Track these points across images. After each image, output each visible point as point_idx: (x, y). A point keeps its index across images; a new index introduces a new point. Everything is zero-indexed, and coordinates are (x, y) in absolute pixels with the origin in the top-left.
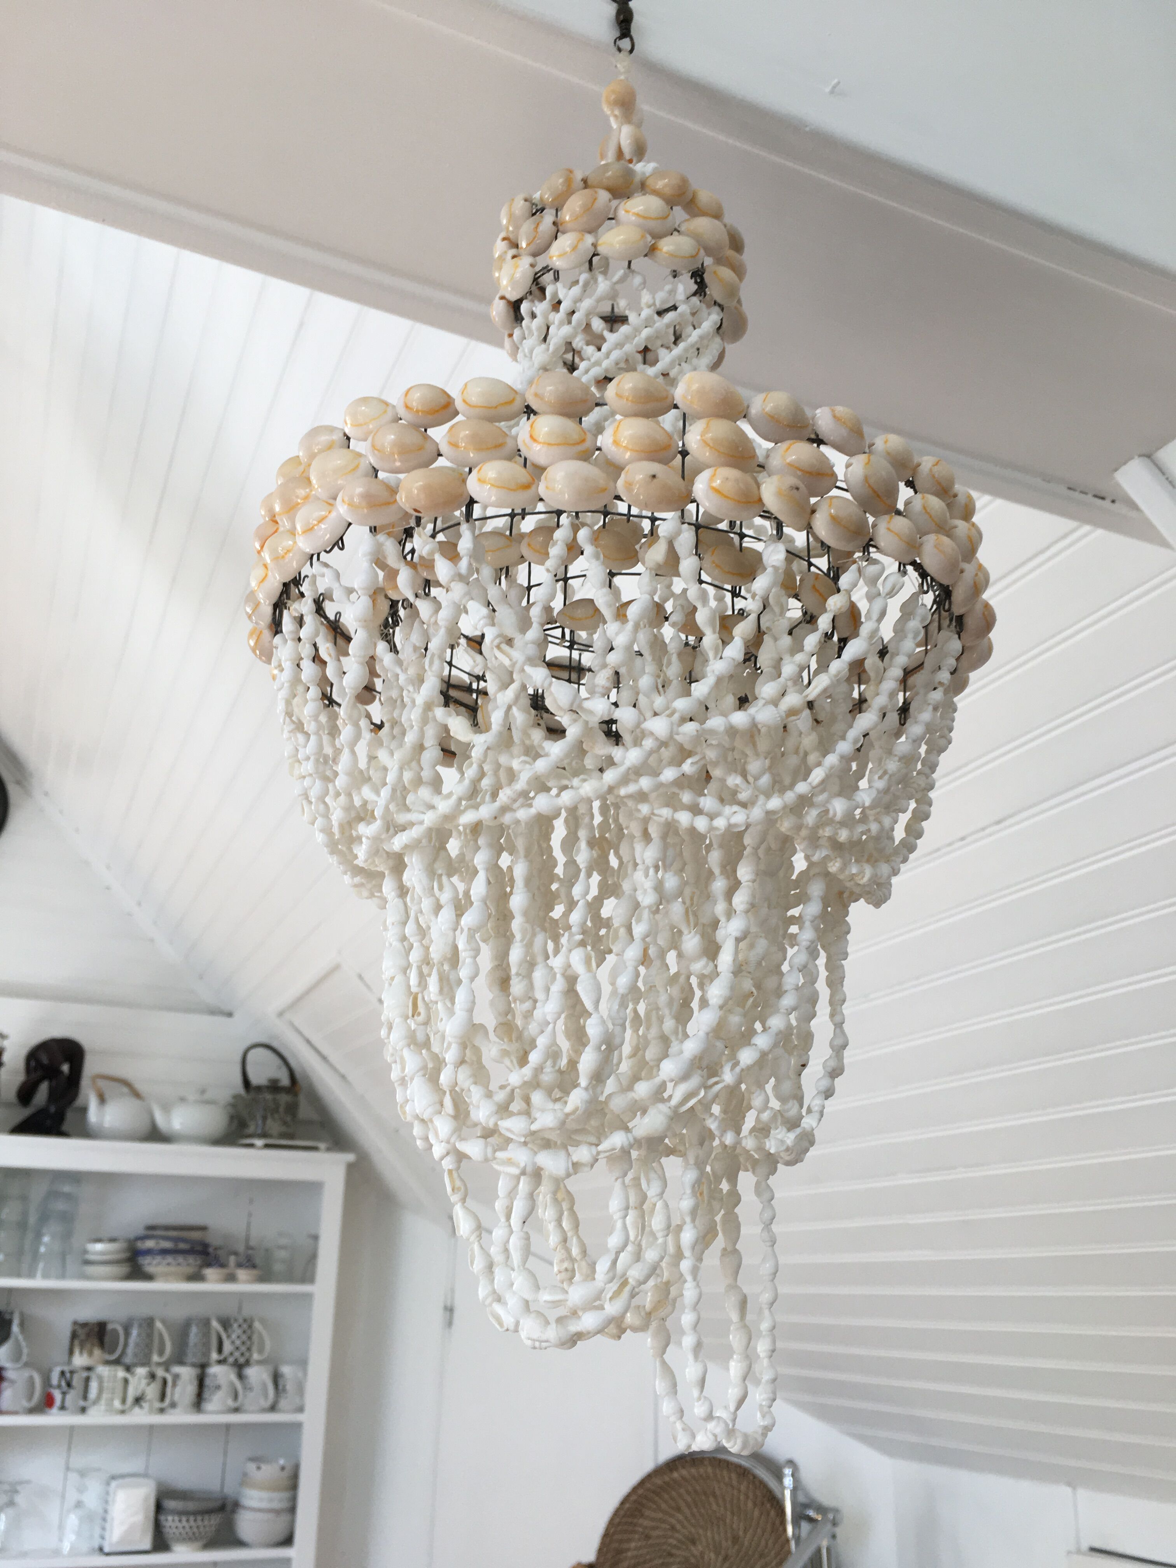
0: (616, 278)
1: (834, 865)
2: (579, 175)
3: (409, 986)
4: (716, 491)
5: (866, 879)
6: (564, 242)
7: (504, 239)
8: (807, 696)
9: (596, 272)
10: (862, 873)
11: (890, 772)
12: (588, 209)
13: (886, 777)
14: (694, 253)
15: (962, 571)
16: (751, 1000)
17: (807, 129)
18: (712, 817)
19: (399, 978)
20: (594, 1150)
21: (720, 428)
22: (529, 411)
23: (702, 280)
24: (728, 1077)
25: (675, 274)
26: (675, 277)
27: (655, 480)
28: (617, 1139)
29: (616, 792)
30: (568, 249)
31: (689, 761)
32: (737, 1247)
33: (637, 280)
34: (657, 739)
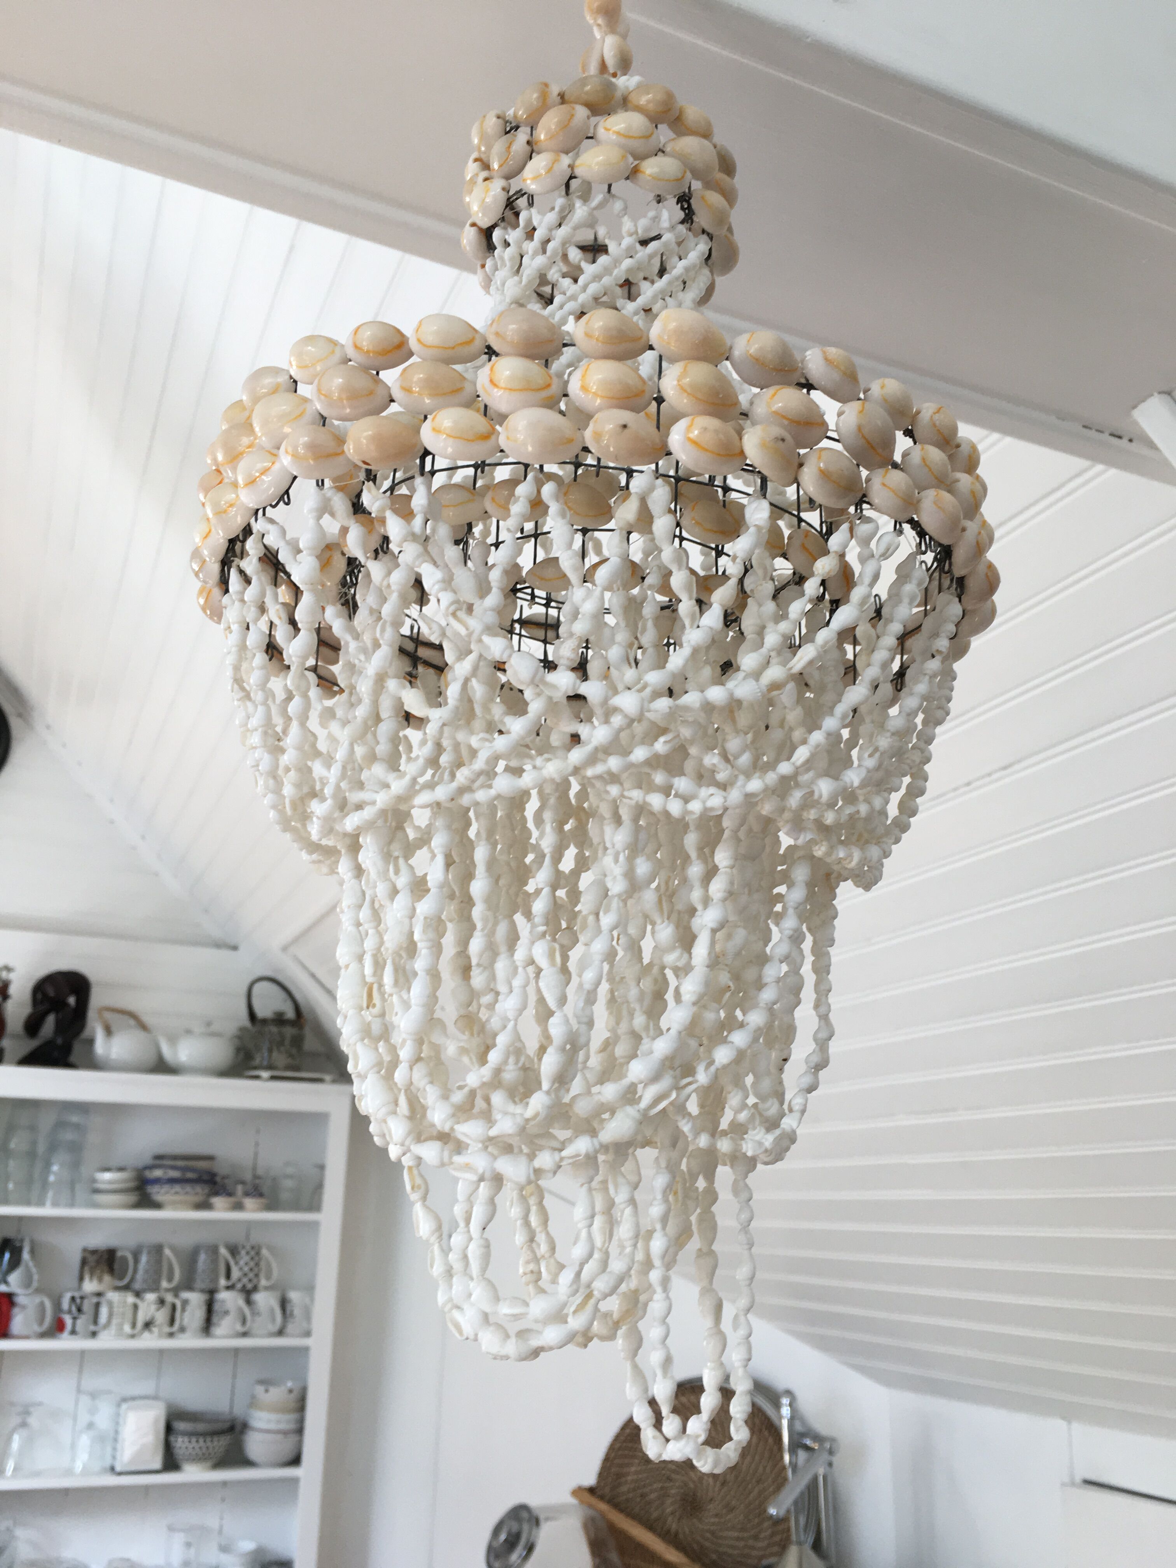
0: (594, 203)
1: (819, 849)
2: (555, 90)
3: (364, 976)
4: (694, 442)
5: (853, 864)
6: (539, 164)
7: (476, 160)
8: (791, 668)
9: (573, 197)
10: (850, 856)
11: (881, 749)
12: (565, 126)
13: (877, 755)
14: (680, 176)
15: (964, 530)
16: (728, 994)
17: (809, 40)
18: (686, 800)
19: (354, 966)
20: (557, 1156)
21: (699, 372)
22: (491, 352)
23: (689, 205)
24: (702, 1077)
25: (659, 199)
26: (659, 202)
27: (626, 431)
28: (582, 1145)
29: (582, 772)
30: (543, 172)
31: (662, 739)
32: (714, 1247)
33: (618, 206)
34: (626, 716)
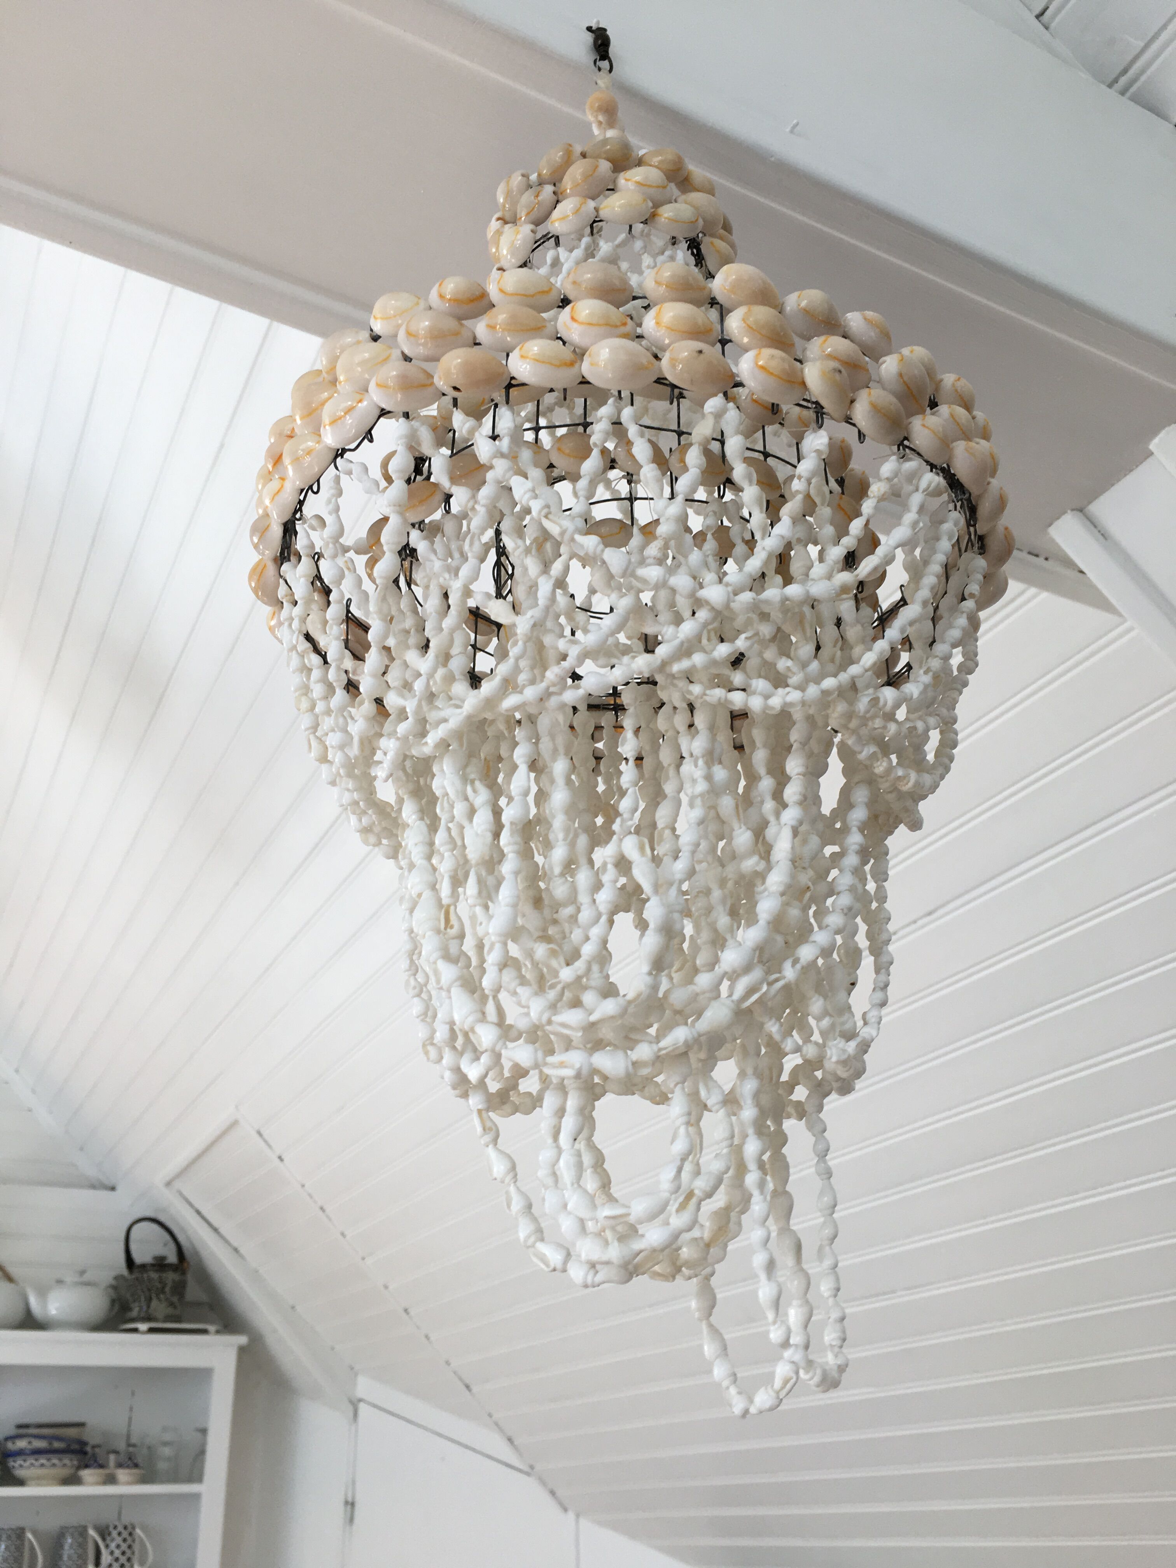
0: (617, 242)
1: (881, 765)
2: (578, 149)
3: (439, 900)
4: (762, 368)
5: (910, 784)
6: (566, 207)
7: (498, 219)
8: (857, 575)
9: (596, 236)
10: (905, 777)
11: (934, 669)
12: (587, 177)
13: (931, 674)
14: (694, 220)
15: (989, 483)
16: (808, 894)
18: (767, 697)
19: (427, 894)
20: (655, 1047)
22: (565, 302)
23: (699, 250)
24: (789, 973)
25: (674, 241)
26: (674, 244)
27: (702, 356)
28: (680, 1035)
29: (668, 669)
30: (569, 213)
31: (743, 636)
32: (788, 1188)
33: (638, 244)
34: (713, 609)
